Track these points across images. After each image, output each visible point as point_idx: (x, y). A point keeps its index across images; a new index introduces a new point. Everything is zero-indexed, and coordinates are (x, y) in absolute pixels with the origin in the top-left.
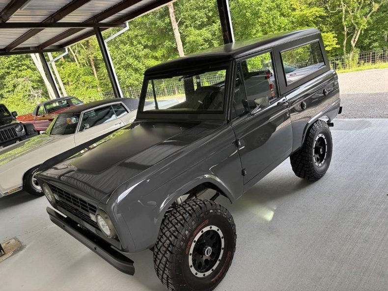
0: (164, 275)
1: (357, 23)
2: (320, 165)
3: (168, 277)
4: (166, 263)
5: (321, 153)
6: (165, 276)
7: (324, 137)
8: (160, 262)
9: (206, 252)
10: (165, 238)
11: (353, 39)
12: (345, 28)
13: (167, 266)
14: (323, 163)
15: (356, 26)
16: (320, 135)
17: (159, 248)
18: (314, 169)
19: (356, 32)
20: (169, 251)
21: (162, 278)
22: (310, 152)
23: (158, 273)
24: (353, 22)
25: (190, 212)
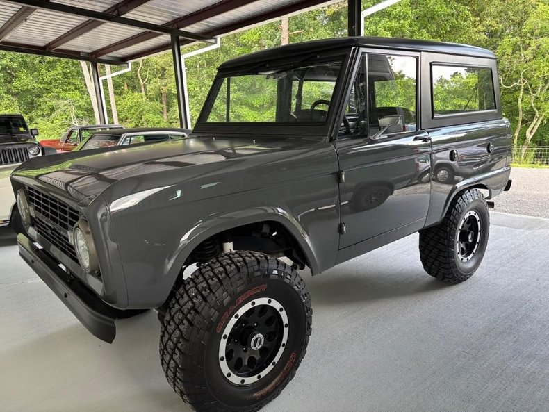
0: (172, 362)
1: (539, 109)
2: (465, 260)
3: (177, 365)
4: (179, 341)
5: (470, 241)
6: (172, 364)
7: (477, 217)
8: (170, 339)
9: (252, 342)
10: (186, 298)
11: (530, 129)
12: (521, 113)
13: (179, 345)
14: (470, 257)
15: (537, 111)
16: (473, 213)
17: (172, 314)
18: (454, 262)
19: (535, 120)
20: (188, 320)
21: (168, 367)
23: (162, 359)
24: (533, 105)
25: (238, 264)
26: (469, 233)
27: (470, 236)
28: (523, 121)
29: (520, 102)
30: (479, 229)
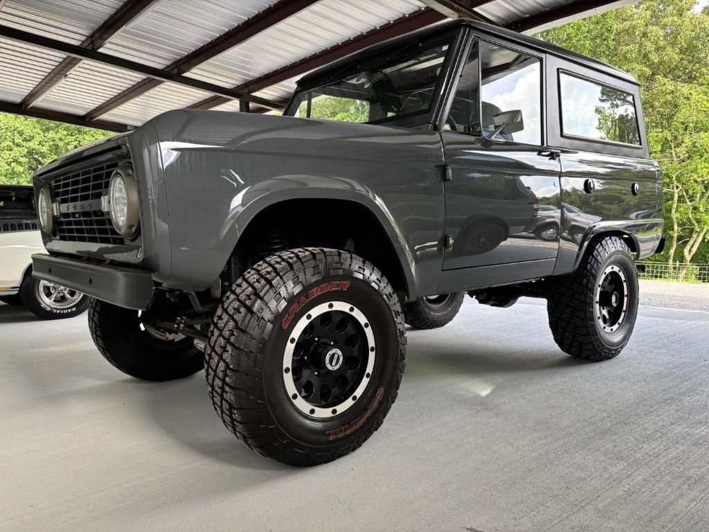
0: (224, 403)
1: (699, 221)
3: (231, 406)
4: (226, 375)
5: (615, 305)
6: (225, 406)
8: (215, 375)
10: (225, 317)
11: (688, 247)
12: (676, 227)
13: (227, 379)
15: (696, 224)
19: (695, 236)
20: (232, 344)
22: (588, 300)
24: (691, 216)
26: (612, 293)
27: (614, 299)
28: (680, 238)
29: (673, 211)
30: (626, 293)
